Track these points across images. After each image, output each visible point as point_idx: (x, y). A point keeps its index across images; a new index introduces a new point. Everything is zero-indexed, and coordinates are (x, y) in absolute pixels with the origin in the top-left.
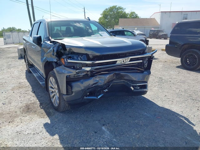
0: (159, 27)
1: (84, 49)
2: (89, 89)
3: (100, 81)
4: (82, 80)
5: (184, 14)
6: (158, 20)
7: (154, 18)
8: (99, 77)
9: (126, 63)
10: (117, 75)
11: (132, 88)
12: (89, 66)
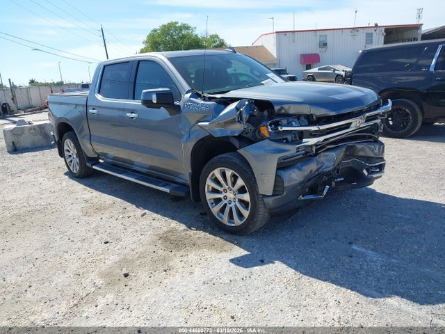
0: (275, 64)
1: (307, 106)
2: (309, 180)
3: (326, 164)
4: (299, 164)
5: (320, 36)
6: (272, 50)
7: (262, 46)
8: (324, 156)
9: (361, 126)
10: (349, 148)
11: (365, 172)
12: (315, 136)
